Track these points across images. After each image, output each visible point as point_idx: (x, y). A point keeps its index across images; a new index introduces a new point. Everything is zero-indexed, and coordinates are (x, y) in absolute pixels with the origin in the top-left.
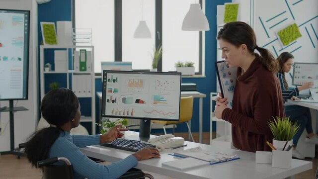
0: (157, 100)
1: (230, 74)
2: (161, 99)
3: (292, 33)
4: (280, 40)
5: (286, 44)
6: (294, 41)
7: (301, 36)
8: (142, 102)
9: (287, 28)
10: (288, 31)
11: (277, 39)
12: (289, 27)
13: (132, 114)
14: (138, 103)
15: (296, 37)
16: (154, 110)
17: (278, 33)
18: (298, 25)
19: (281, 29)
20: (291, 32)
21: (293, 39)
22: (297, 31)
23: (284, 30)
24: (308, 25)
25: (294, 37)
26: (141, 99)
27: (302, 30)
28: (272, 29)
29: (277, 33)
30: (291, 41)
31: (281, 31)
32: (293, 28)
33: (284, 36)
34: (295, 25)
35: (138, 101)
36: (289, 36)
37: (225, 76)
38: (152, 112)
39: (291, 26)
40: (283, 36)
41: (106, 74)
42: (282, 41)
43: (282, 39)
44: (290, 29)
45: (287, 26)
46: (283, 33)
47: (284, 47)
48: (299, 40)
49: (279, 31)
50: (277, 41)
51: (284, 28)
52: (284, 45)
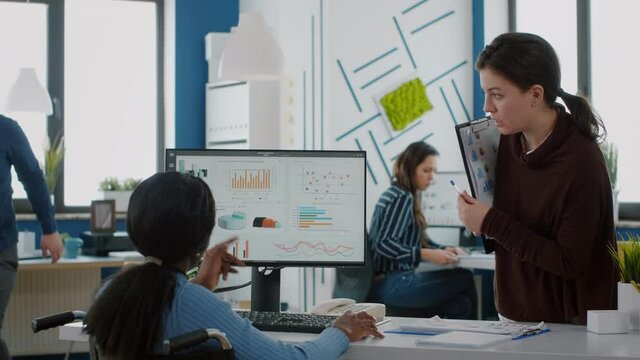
0: (307, 218)
1: (482, 153)
2: (319, 216)
3: (414, 100)
4: (386, 118)
5: (399, 126)
6: (416, 121)
7: (430, 108)
8: (271, 224)
9: (400, 89)
10: (404, 95)
11: (379, 114)
12: (404, 85)
13: (245, 253)
14: (260, 226)
15: (422, 111)
16: (300, 243)
17: (382, 100)
18: (425, 81)
19: (389, 91)
20: (410, 98)
21: (415, 116)
22: (423, 97)
23: (395, 92)
24: (446, 83)
25: (416, 109)
26: (268, 217)
27: (432, 94)
28: (366, 89)
29: (378, 99)
30: (412, 120)
31: (387, 96)
32: (414, 88)
33: (396, 106)
34: (418, 81)
35: (259, 222)
36: (407, 108)
37: (475, 158)
38: (296, 247)
39: (411, 83)
40: (392, 107)
41: (174, 158)
42: (390, 120)
43: (389, 114)
44: (406, 91)
45: (400, 85)
46: (392, 101)
47: (394, 134)
48: (427, 117)
49: (382, 95)
50: (378, 119)
51: (395, 88)
52: (395, 129)
